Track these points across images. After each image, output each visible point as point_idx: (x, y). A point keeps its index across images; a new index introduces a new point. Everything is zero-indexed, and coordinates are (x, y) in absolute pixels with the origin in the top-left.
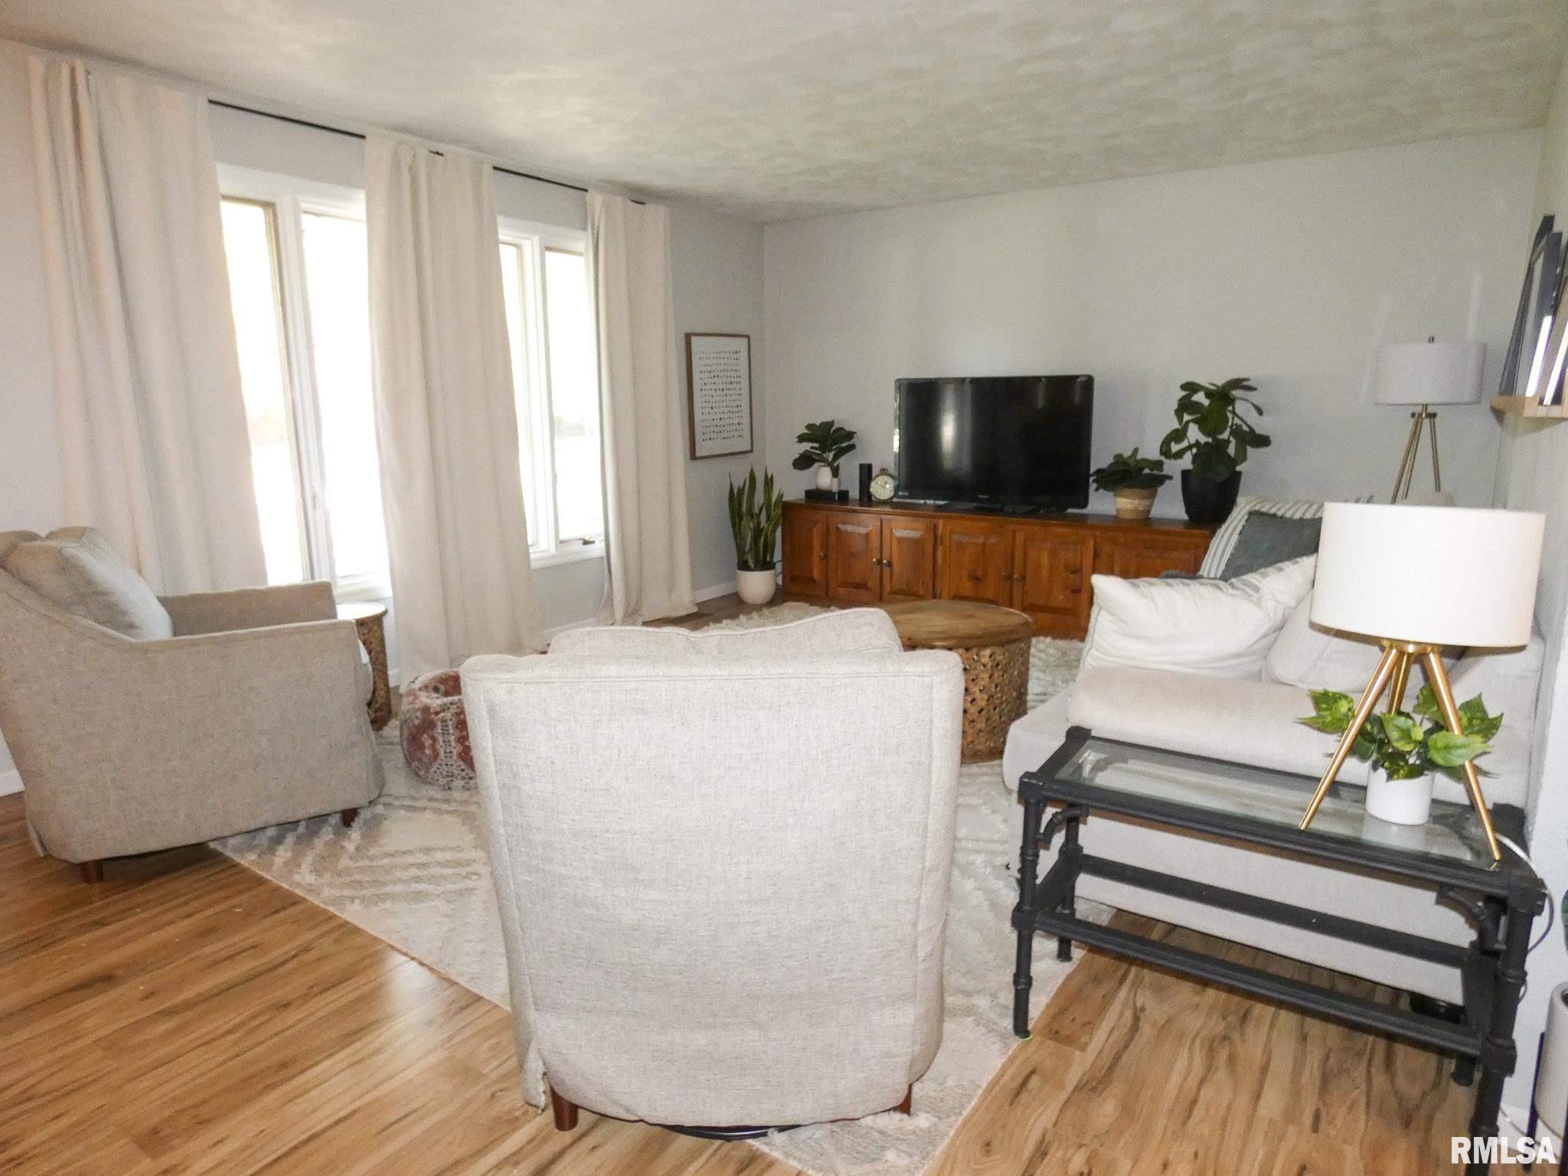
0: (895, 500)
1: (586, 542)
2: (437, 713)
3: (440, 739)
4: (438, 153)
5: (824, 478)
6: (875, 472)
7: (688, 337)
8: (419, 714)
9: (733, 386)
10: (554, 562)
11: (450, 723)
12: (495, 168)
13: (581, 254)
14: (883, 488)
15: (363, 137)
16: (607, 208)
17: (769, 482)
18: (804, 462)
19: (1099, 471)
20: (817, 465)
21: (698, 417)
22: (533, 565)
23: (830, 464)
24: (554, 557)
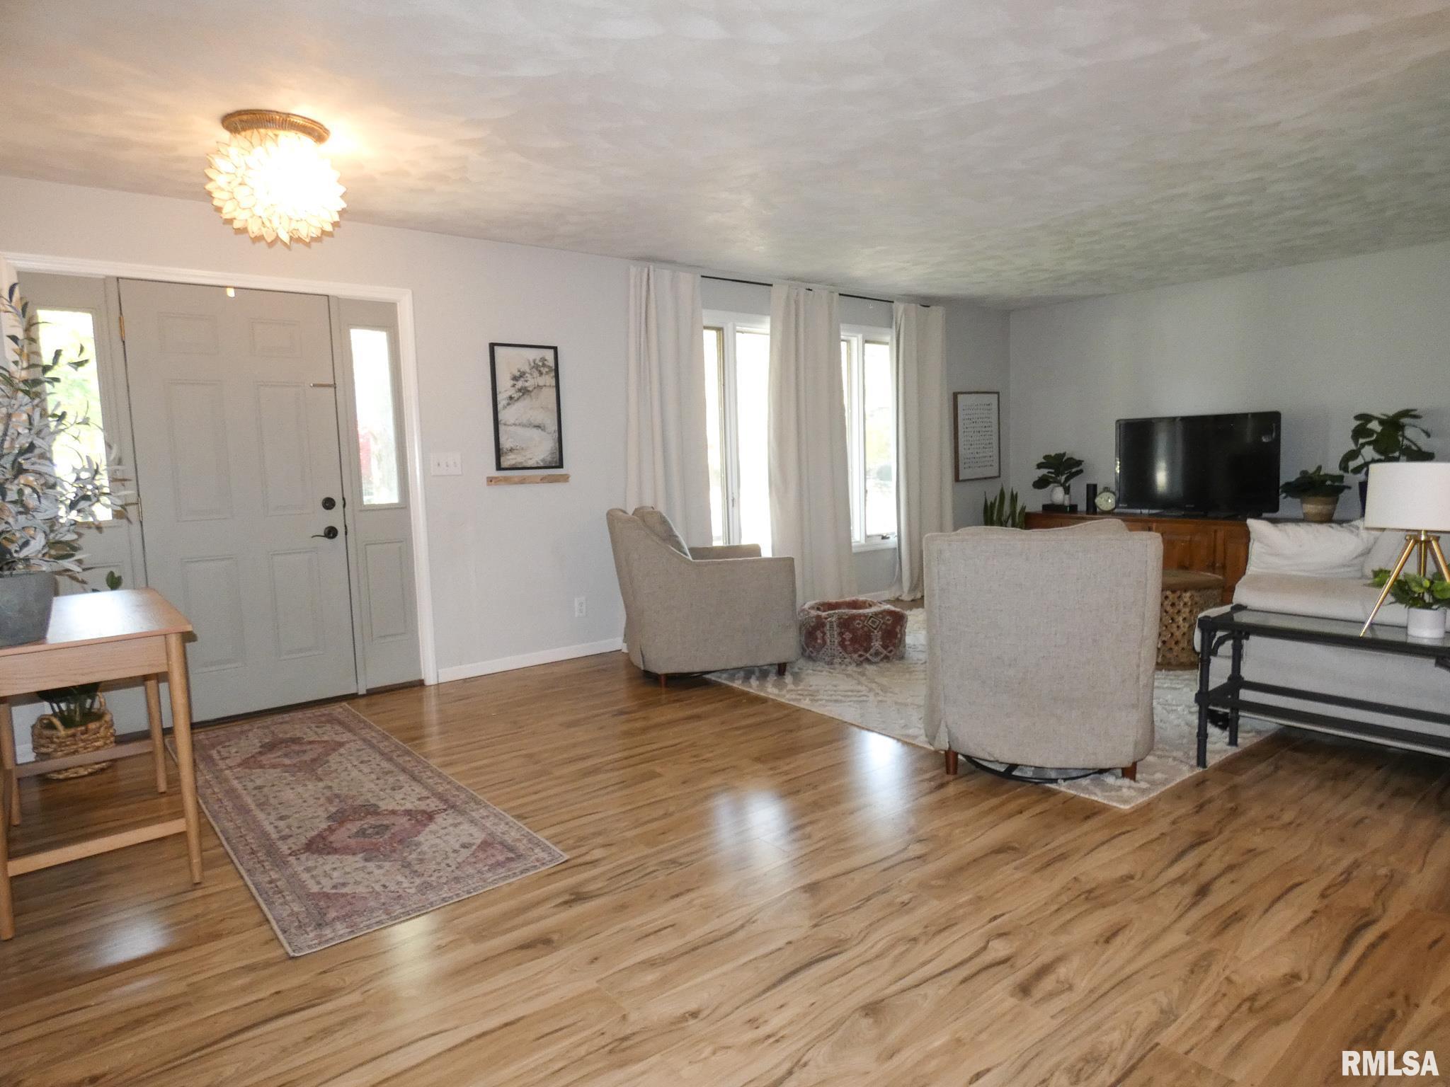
0: (1116, 510)
1: (884, 538)
2: (826, 618)
3: (828, 634)
4: (809, 290)
5: (1058, 495)
6: (1099, 489)
7: (955, 395)
8: (814, 620)
9: (987, 429)
10: (863, 549)
11: (835, 624)
12: (840, 295)
13: (887, 344)
14: (1106, 502)
15: (771, 285)
16: (905, 310)
17: (1014, 498)
18: (1041, 483)
19: (1288, 484)
20: (1051, 486)
21: (961, 448)
22: (854, 550)
23: (1063, 485)
24: (863, 546)
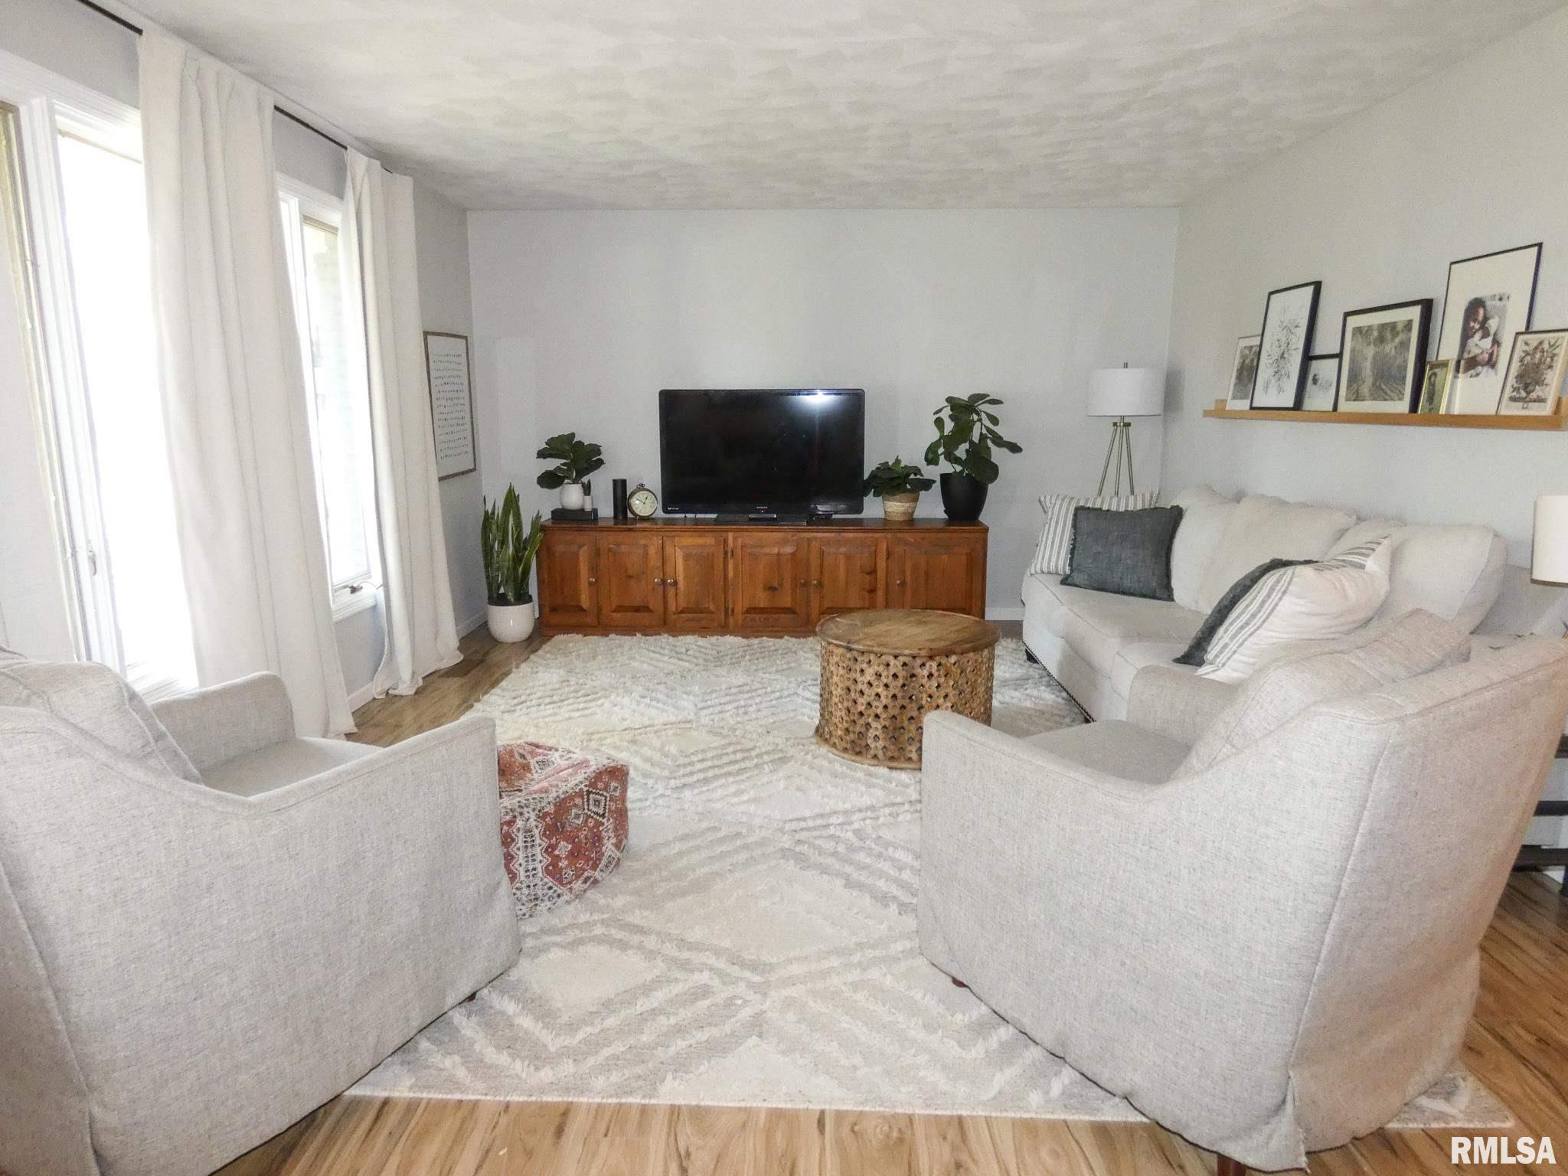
1: (354, 590)
5: (572, 496)
6: (631, 488)
7: (427, 338)
9: (459, 394)
12: (277, 108)
14: (644, 505)
15: (139, 31)
18: (550, 480)
20: (564, 483)
23: (580, 481)
